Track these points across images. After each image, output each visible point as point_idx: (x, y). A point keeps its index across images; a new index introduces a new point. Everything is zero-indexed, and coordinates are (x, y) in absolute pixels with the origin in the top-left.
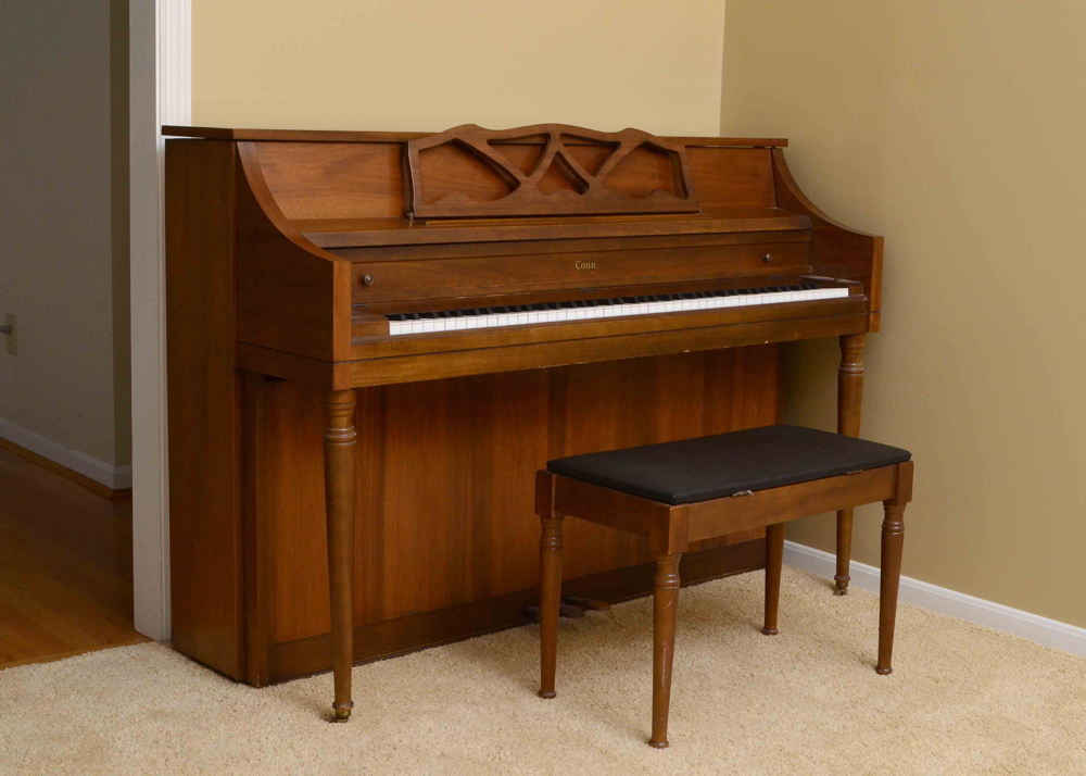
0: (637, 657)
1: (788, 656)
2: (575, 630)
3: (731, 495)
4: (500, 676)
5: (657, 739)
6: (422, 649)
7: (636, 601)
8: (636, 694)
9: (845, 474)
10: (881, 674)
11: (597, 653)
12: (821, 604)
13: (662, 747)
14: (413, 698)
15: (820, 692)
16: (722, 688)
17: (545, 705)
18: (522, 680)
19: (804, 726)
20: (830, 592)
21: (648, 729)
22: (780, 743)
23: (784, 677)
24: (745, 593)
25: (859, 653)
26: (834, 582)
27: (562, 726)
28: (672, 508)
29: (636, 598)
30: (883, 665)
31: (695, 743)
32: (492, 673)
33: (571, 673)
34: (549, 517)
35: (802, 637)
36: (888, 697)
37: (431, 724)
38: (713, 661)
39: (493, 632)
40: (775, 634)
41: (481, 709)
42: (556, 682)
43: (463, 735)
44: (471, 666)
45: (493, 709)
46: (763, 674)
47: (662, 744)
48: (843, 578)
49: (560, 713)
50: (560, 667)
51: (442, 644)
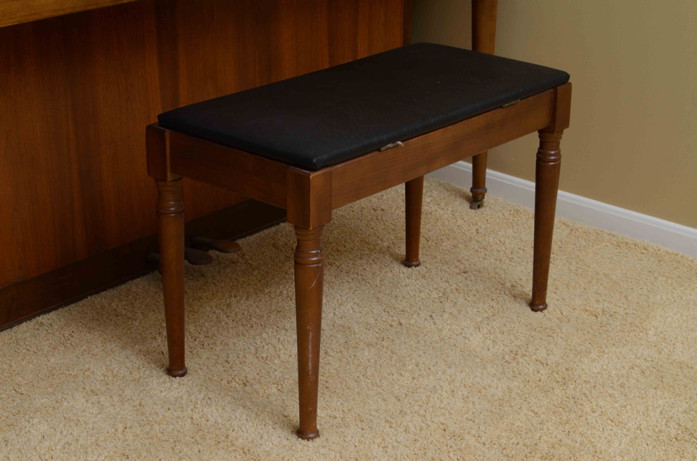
0: (273, 308)
1: (434, 295)
2: (203, 275)
3: (379, 150)
4: (123, 348)
5: (305, 429)
6: (34, 317)
7: (266, 231)
8: (276, 361)
9: (501, 107)
10: (536, 311)
11: (229, 306)
12: (460, 222)
13: (312, 438)
14: (23, 390)
15: (476, 340)
16: (369, 345)
17: (175, 388)
18: (147, 353)
19: (465, 392)
20: (467, 205)
21: (294, 412)
22: (442, 419)
23: (435, 324)
24: (379, 212)
25: (509, 285)
26: (471, 194)
27: (196, 416)
28: (313, 175)
29: (267, 228)
30: (537, 301)
31: (347, 427)
32: (113, 345)
33: (202, 337)
34: (165, 179)
35: (445, 268)
36: (549, 343)
37: (44, 428)
38: (356, 307)
39: (112, 287)
40: (417, 265)
41: (102, 399)
42: (187, 352)
43: (82, 442)
44: (89, 336)
45: (116, 398)
46: (412, 322)
47: (311, 435)
48: (480, 191)
49: (193, 398)
50: (190, 328)
51: (56, 309)
